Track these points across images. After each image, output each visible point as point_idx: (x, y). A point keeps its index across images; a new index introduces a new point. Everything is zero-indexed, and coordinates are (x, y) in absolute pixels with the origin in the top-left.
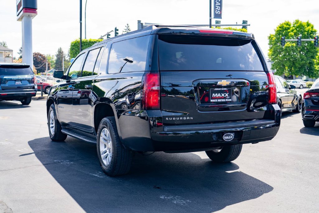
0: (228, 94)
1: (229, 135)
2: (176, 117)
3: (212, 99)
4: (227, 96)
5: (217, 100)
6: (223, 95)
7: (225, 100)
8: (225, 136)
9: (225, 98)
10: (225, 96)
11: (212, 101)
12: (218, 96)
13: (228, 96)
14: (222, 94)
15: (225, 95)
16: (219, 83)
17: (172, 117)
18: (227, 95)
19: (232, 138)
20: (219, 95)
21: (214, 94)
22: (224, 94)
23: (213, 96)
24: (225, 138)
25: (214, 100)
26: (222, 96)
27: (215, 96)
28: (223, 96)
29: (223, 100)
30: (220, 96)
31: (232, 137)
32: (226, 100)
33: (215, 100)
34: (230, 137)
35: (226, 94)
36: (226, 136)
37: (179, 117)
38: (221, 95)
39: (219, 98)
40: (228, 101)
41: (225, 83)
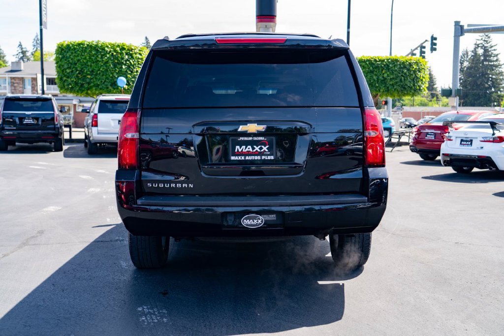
0: (267, 146)
1: (253, 218)
2: (164, 182)
3: (233, 156)
4: (265, 151)
5: (245, 158)
6: (257, 149)
7: (261, 158)
8: (246, 219)
9: (261, 154)
10: (262, 151)
11: (233, 158)
12: (247, 150)
13: (267, 150)
14: (255, 147)
15: (261, 149)
16: (241, 128)
17: (159, 182)
18: (265, 148)
19: (260, 224)
20: (249, 148)
21: (238, 147)
22: (259, 147)
23: (236, 151)
24: (246, 222)
25: (237, 157)
26: (254, 151)
27: (240, 150)
28: (257, 151)
29: (257, 158)
30: (251, 150)
31: (260, 221)
32: (263, 157)
33: (240, 157)
34: (255, 221)
35: (263, 147)
36: (249, 218)
37: (170, 182)
38: (253, 148)
39: (249, 154)
40: (266, 159)
41: (252, 128)
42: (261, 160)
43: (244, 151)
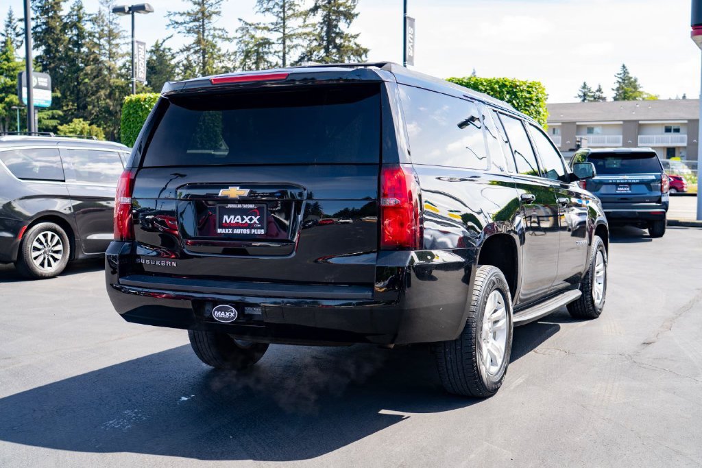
0: (258, 217)
1: (225, 310)
2: (150, 258)
3: (220, 228)
4: (255, 223)
5: (233, 231)
6: (247, 219)
7: (251, 231)
8: (218, 310)
9: (250, 226)
10: (252, 222)
11: (219, 231)
12: (236, 220)
13: (257, 222)
14: (245, 217)
15: (251, 220)
16: (222, 193)
17: (145, 258)
18: (255, 220)
19: (233, 318)
20: (238, 219)
21: (226, 217)
22: (249, 217)
23: (224, 222)
24: (217, 315)
25: (224, 230)
26: (244, 222)
27: (228, 222)
28: (246, 222)
29: (246, 231)
30: (240, 221)
31: (232, 315)
32: (253, 231)
33: (227, 230)
34: (227, 314)
35: (253, 217)
36: (221, 310)
38: (243, 219)
39: (238, 226)
40: (256, 233)
41: (234, 192)
42: (250, 234)
43: (232, 222)
